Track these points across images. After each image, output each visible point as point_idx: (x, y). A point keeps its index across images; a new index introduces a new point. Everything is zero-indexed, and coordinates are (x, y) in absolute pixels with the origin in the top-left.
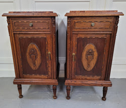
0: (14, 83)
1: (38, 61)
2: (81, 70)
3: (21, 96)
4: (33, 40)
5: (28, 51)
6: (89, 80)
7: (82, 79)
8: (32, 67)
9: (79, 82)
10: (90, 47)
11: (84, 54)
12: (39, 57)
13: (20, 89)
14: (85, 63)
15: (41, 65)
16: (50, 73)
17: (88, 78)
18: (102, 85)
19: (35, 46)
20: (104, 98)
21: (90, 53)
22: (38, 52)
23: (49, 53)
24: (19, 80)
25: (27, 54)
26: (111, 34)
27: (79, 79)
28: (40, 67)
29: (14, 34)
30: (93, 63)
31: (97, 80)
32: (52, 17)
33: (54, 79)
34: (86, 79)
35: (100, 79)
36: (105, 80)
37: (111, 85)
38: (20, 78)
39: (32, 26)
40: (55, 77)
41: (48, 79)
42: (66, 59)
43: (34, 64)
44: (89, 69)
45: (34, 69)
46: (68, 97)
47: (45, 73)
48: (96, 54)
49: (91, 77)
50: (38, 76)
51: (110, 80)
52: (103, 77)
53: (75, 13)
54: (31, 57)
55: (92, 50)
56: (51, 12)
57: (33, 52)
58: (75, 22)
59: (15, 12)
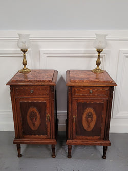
0: (14, 143)
1: (38, 123)
2: (81, 131)
3: (20, 155)
4: (33, 104)
5: (29, 113)
6: (89, 140)
7: (83, 139)
8: (32, 128)
9: (79, 142)
10: (90, 110)
11: (84, 116)
12: (38, 119)
13: (19, 148)
14: (85, 124)
15: (40, 125)
16: (49, 134)
17: (88, 138)
18: (101, 145)
19: (35, 109)
20: (104, 157)
21: (89, 116)
22: (38, 115)
24: (19, 141)
25: (28, 116)
27: (80, 139)
28: (39, 128)
30: (92, 125)
31: (97, 140)
33: (53, 139)
34: (86, 139)
35: (100, 139)
36: (104, 139)
38: (20, 138)
39: (33, 93)
40: (54, 137)
43: (34, 125)
44: (89, 130)
45: (34, 130)
46: (69, 156)
47: (45, 133)
48: (95, 117)
49: (91, 137)
50: (37, 136)
51: (108, 140)
52: (102, 137)
53: (75, 82)
54: (31, 119)
55: (91, 113)
56: (49, 81)
57: (33, 115)
58: (75, 90)
59: (16, 81)
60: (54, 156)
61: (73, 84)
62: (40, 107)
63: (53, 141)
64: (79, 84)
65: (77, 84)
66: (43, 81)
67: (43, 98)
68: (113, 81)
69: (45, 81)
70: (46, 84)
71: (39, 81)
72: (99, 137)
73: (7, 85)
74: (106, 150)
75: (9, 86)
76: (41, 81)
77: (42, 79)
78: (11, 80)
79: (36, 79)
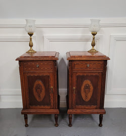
0: (22, 113)
1: (43, 95)
2: (80, 101)
4: (39, 78)
5: (35, 86)
6: (87, 109)
9: (79, 111)
10: (87, 82)
11: (83, 87)
12: (43, 91)
13: (26, 118)
14: (83, 95)
15: (45, 97)
16: (52, 104)
17: (87, 107)
18: (98, 113)
19: (40, 82)
21: (87, 87)
22: (43, 87)
23: (52, 87)
26: (102, 73)
27: (79, 109)
28: (44, 99)
29: (24, 73)
30: (90, 95)
31: (93, 109)
34: (85, 108)
35: (96, 108)
36: (100, 108)
37: (105, 113)
39: (39, 67)
41: (50, 109)
43: (40, 96)
44: (87, 100)
45: (39, 101)
47: (48, 104)
48: (92, 88)
50: (42, 107)
51: (104, 109)
52: (98, 106)
54: (36, 91)
55: (89, 85)
56: (53, 56)
57: (38, 87)
58: (75, 64)
63: (56, 111)
64: (78, 59)
70: (49, 59)
72: (95, 106)
73: (16, 60)
74: (102, 118)
75: (18, 61)
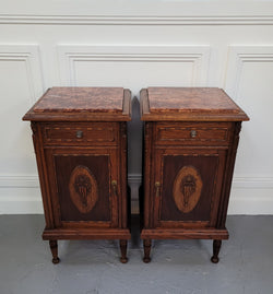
0: (44, 238)
1: (92, 199)
3: (56, 260)
4: (82, 161)
5: (73, 179)
6: (187, 228)
7: (174, 227)
8: (81, 208)
9: (167, 233)
10: (189, 171)
11: (178, 183)
12: (94, 190)
13: (54, 247)
14: (178, 199)
15: (97, 204)
16: (114, 219)
17: (184, 225)
20: (215, 259)
22: (93, 181)
23: (114, 182)
24: (53, 233)
25: (71, 185)
26: (227, 150)
27: (169, 228)
28: (94, 207)
29: (45, 150)
31: (201, 228)
32: (120, 122)
33: (123, 228)
34: (182, 227)
35: (207, 227)
36: (216, 227)
37: (227, 237)
38: (55, 228)
39: (82, 136)
40: (125, 225)
41: (110, 227)
42: (143, 177)
43: (85, 202)
44: (187, 210)
45: (84, 212)
46: (147, 259)
47: (107, 218)
48: (199, 184)
49: (190, 223)
50: (91, 223)
51: (225, 228)
52: (213, 223)
53: (160, 112)
54: (77, 191)
55: (192, 177)
56: (117, 111)
57: (82, 182)
58: (160, 130)
59: (45, 110)
60: (124, 259)
61: (156, 117)
62: (98, 165)
63: (124, 233)
65: (164, 117)
66: (102, 111)
67: (104, 146)
68: (240, 110)
69: (107, 111)
70: (109, 117)
71: (95, 111)
72: (205, 223)
73: (24, 119)
75: (29, 122)
76: (98, 111)
77: (100, 108)
78: (32, 110)
79: (87, 107)
